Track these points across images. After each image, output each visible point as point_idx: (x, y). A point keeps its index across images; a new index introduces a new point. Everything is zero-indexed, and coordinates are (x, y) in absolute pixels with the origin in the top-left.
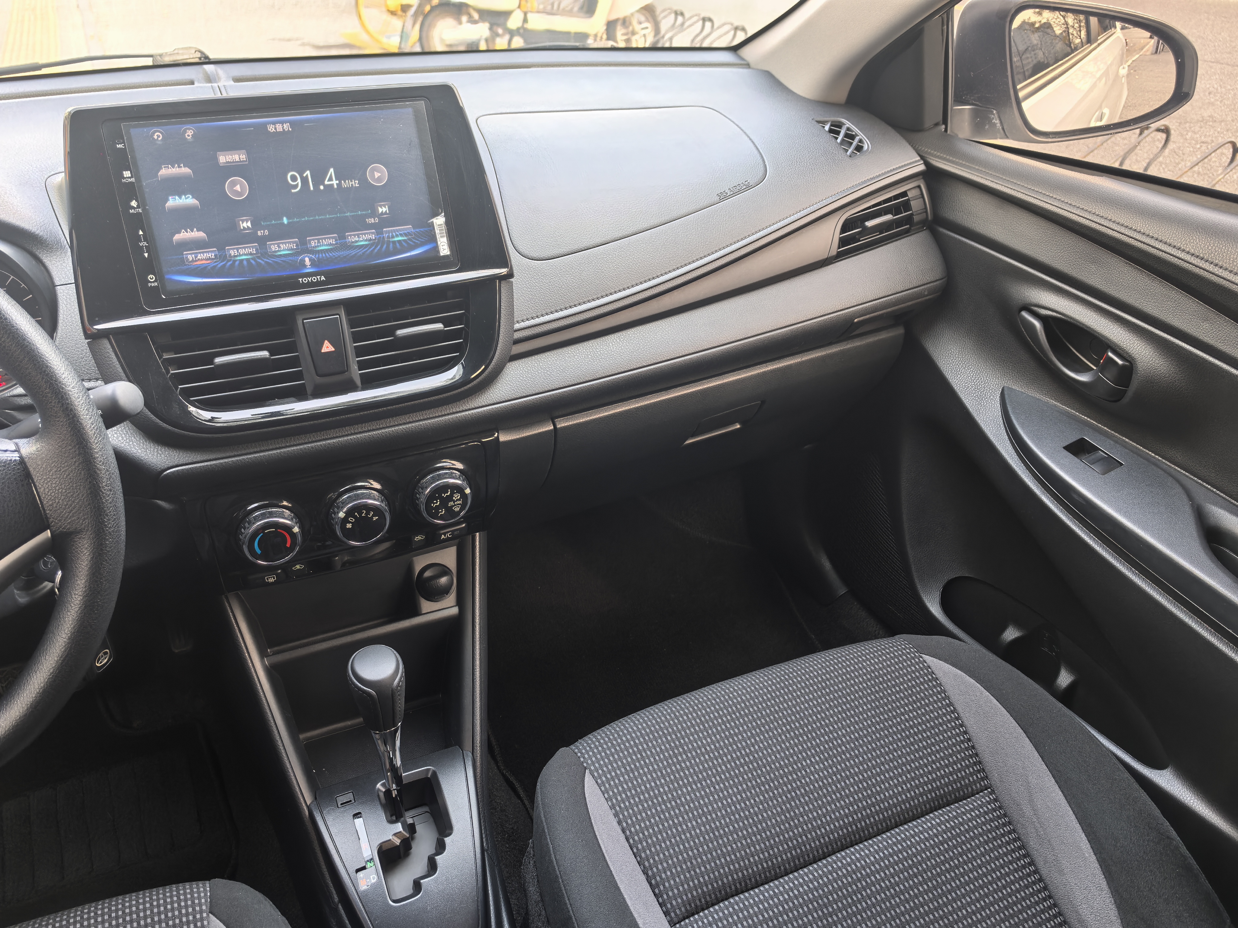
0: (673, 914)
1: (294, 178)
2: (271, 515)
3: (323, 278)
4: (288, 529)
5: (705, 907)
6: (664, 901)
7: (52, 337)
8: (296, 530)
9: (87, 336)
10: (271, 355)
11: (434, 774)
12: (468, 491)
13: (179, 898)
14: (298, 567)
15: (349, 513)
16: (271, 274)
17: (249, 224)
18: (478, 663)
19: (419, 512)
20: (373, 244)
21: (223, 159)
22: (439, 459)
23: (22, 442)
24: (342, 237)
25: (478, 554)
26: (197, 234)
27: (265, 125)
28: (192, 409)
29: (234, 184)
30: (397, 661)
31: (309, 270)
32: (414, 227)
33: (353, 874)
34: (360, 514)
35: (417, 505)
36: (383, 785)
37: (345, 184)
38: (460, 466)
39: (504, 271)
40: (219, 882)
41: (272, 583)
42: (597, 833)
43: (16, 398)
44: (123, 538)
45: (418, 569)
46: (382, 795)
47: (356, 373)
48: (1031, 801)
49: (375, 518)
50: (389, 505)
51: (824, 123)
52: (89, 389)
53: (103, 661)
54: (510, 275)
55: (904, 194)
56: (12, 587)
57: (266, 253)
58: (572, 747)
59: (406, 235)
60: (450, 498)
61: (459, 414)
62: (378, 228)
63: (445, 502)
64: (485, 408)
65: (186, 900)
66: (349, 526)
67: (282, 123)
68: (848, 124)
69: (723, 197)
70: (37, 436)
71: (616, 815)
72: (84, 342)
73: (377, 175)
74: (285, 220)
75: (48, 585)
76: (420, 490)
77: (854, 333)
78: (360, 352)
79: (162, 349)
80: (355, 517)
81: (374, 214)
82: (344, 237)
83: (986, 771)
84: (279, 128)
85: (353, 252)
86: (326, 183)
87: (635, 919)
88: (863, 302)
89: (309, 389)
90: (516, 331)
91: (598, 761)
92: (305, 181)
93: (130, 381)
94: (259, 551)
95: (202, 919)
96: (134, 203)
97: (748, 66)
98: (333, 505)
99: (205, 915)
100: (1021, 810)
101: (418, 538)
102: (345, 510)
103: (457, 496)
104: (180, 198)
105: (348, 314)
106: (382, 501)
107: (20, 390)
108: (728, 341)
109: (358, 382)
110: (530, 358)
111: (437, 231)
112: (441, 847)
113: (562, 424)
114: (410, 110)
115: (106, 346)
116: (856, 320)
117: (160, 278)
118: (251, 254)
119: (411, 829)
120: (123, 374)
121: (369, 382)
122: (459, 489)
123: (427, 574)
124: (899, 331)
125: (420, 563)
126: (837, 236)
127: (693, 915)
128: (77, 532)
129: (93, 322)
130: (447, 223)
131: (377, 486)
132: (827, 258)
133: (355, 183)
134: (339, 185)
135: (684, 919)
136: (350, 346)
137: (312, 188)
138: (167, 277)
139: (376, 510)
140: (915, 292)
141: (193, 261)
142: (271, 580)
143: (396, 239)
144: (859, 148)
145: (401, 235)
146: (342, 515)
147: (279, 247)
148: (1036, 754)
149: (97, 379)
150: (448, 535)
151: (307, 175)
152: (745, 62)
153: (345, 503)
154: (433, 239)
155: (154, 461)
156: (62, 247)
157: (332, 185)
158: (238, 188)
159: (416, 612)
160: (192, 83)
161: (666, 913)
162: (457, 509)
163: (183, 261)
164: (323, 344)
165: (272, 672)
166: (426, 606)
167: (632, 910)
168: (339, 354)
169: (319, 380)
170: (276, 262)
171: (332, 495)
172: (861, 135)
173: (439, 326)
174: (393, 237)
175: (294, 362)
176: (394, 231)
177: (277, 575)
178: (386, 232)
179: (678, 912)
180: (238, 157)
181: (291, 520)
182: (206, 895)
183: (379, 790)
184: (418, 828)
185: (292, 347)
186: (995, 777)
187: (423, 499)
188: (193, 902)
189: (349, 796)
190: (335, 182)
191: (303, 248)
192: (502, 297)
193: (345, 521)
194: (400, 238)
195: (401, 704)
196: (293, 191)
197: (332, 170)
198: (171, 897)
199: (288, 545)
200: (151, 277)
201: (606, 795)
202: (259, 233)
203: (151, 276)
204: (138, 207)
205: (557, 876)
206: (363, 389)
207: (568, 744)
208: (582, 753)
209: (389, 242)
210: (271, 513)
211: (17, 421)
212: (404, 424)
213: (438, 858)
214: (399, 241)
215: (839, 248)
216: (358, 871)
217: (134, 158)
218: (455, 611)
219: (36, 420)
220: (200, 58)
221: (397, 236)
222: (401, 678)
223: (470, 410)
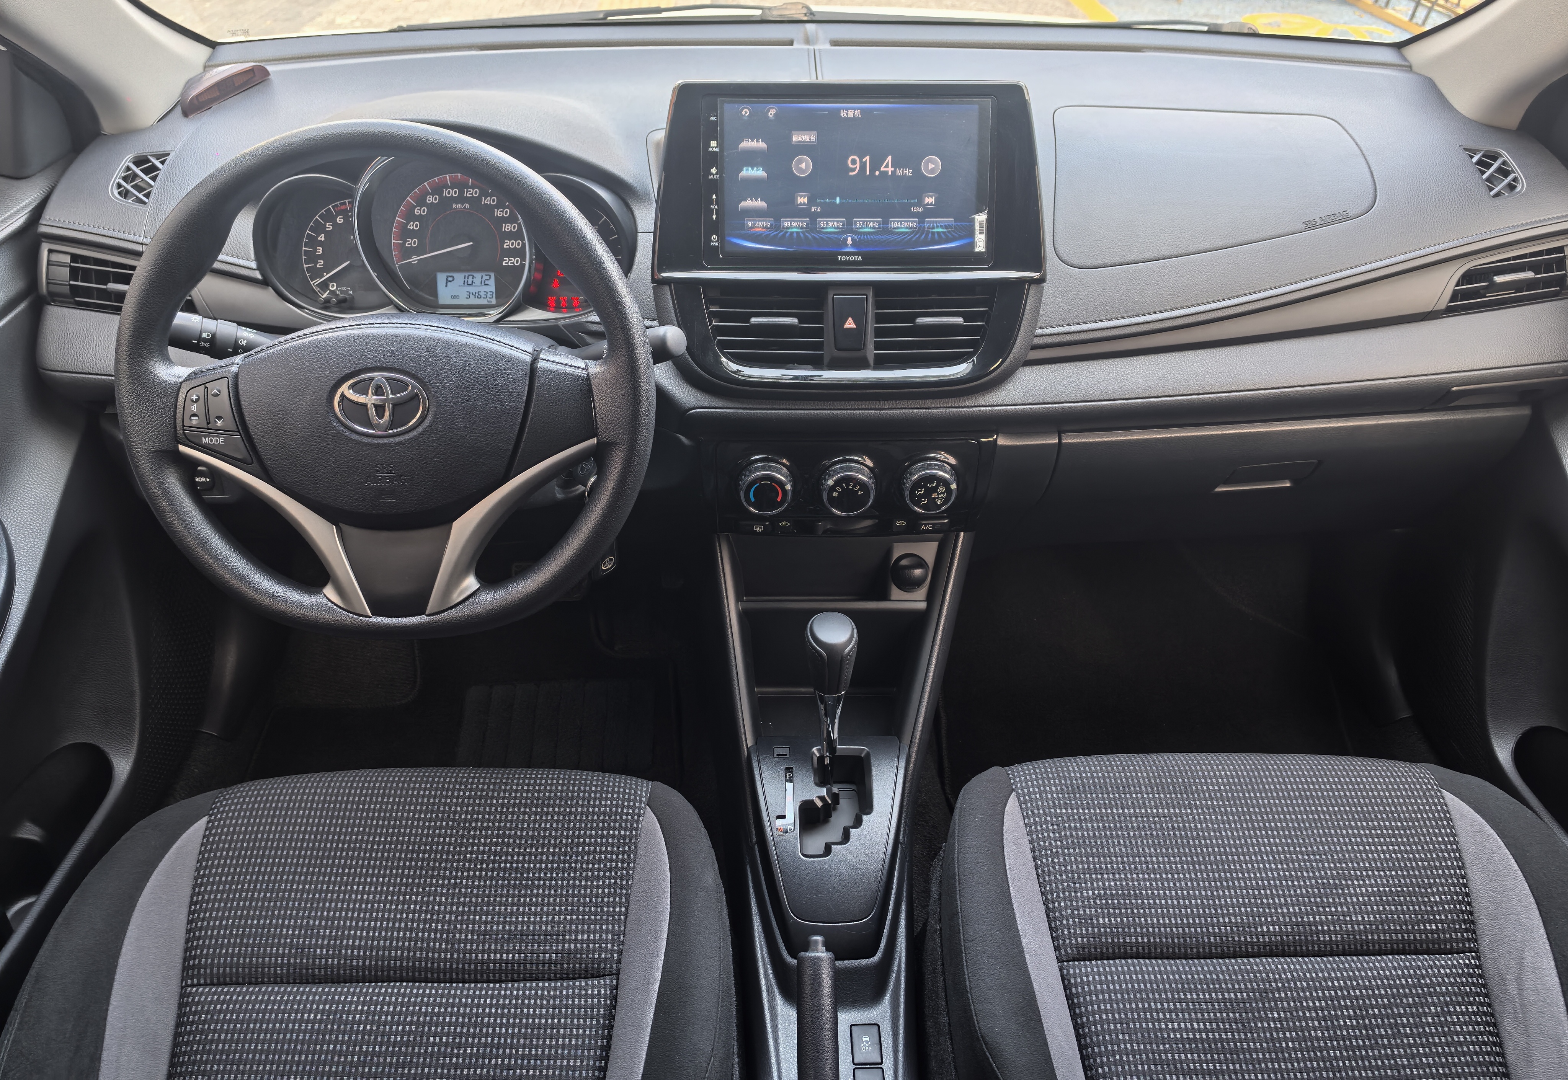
0: (1063, 951)
1: (854, 162)
2: (770, 468)
3: (860, 258)
4: (781, 484)
5: (1099, 957)
6: (1057, 936)
7: (626, 276)
8: (788, 487)
9: (654, 280)
10: (800, 322)
11: (868, 755)
12: (954, 486)
13: (625, 785)
14: (784, 523)
15: (838, 482)
16: (815, 248)
17: (806, 200)
18: (934, 662)
19: (903, 496)
20: (913, 231)
21: (796, 138)
22: (936, 449)
23: (591, 363)
24: (886, 222)
25: (958, 555)
26: (760, 204)
27: (838, 110)
28: (723, 359)
29: (800, 162)
30: (853, 631)
31: (849, 249)
32: (955, 221)
33: (773, 818)
34: (848, 485)
35: (903, 489)
36: (818, 750)
37: (899, 172)
38: (953, 461)
39: (1035, 275)
40: (658, 784)
41: (759, 533)
42: (1005, 849)
43: (589, 324)
44: (648, 457)
45: (896, 555)
46: (815, 759)
47: (871, 352)
48: (1519, 979)
49: (860, 493)
50: (876, 483)
51: (1475, 152)
52: (647, 327)
53: (607, 566)
54: (1042, 280)
55: (1560, 249)
56: (554, 482)
57: (816, 228)
58: (1007, 768)
59: (946, 227)
60: (935, 489)
61: (961, 409)
62: (921, 217)
63: (929, 492)
64: (987, 408)
65: (630, 789)
66: (835, 494)
67: (854, 109)
68: (1506, 156)
69: (1311, 226)
70: (602, 360)
71: (1031, 842)
72: (650, 286)
73: (931, 166)
74: (838, 200)
75: (581, 488)
76: (908, 476)
77: (1452, 404)
78: (879, 333)
79: (710, 302)
80: (842, 487)
81: (920, 204)
82: (888, 223)
83: (1478, 933)
84: (851, 114)
85: (892, 238)
86: (882, 169)
87: (1019, 936)
88: (1467, 369)
89: (826, 360)
90: (1037, 336)
91: (1028, 787)
92: (863, 166)
93: (679, 327)
94: (753, 500)
95: (640, 808)
96: (714, 170)
97: (1409, 68)
98: (825, 472)
99: (643, 805)
100: (1505, 985)
101: (899, 523)
102: (835, 478)
103: (942, 489)
104: (753, 169)
105: (876, 295)
106: (870, 478)
107: (595, 318)
108: (1277, 386)
109: (871, 361)
110: (1046, 366)
111: (977, 228)
112: (858, 823)
113: (1068, 440)
114: (976, 107)
115: (667, 291)
116: (1454, 389)
117: (721, 239)
118: (802, 228)
119: (835, 798)
120: (675, 322)
121: (881, 363)
122: (946, 483)
123: (904, 562)
124: (1525, 411)
125: (899, 550)
126: (1451, 287)
127: (1084, 960)
128: (615, 444)
129: (661, 270)
130: (988, 221)
131: (870, 463)
132: (1431, 312)
133: (909, 172)
134: (894, 172)
135: (1074, 960)
136: (871, 325)
137: (868, 173)
138: (728, 238)
139: (863, 485)
140: (1544, 369)
141: (751, 228)
142: (759, 530)
143: (936, 230)
144: (1511, 187)
145: (941, 227)
146: (831, 482)
147: (827, 224)
148: (1542, 930)
149: (654, 320)
150: (929, 527)
151: (866, 161)
152: (1407, 64)
153: (836, 472)
154: (971, 234)
155: (684, 399)
156: (649, 199)
157: (887, 172)
158: (803, 166)
159: (885, 597)
160: (791, 43)
161: (1057, 948)
162: (940, 502)
163: (743, 226)
164: (847, 319)
165: (744, 616)
166: (896, 593)
167: (1019, 927)
168: (859, 334)
169: (836, 353)
170: (822, 238)
171: (826, 463)
172: (1518, 172)
173: (959, 320)
174: (933, 227)
175: (819, 333)
176: (936, 222)
177: (765, 526)
178: (928, 222)
179: (1069, 951)
180: (809, 137)
181: (786, 477)
182: (647, 790)
183: (814, 753)
184: (841, 801)
185: (819, 318)
186: (1485, 942)
187: (908, 484)
188: (636, 792)
189: (785, 751)
190: (890, 170)
191: (848, 228)
192: (1029, 301)
193: (832, 489)
194: (940, 230)
195: (848, 671)
196: (851, 174)
197: (890, 158)
198: (620, 782)
199: (779, 500)
200: (714, 238)
201: (1026, 821)
202: (813, 210)
203: (715, 236)
204: (717, 174)
205: (955, 874)
206: (875, 368)
207: (1004, 765)
208: (1014, 776)
209: (928, 232)
210: (770, 467)
211: (588, 344)
212: (905, 409)
213: (852, 831)
214: (938, 233)
215: (1451, 301)
216: (778, 817)
217: (722, 130)
218: (923, 605)
219: (604, 346)
220: (805, 15)
221: (937, 227)
222: (852, 649)
223: (972, 407)
